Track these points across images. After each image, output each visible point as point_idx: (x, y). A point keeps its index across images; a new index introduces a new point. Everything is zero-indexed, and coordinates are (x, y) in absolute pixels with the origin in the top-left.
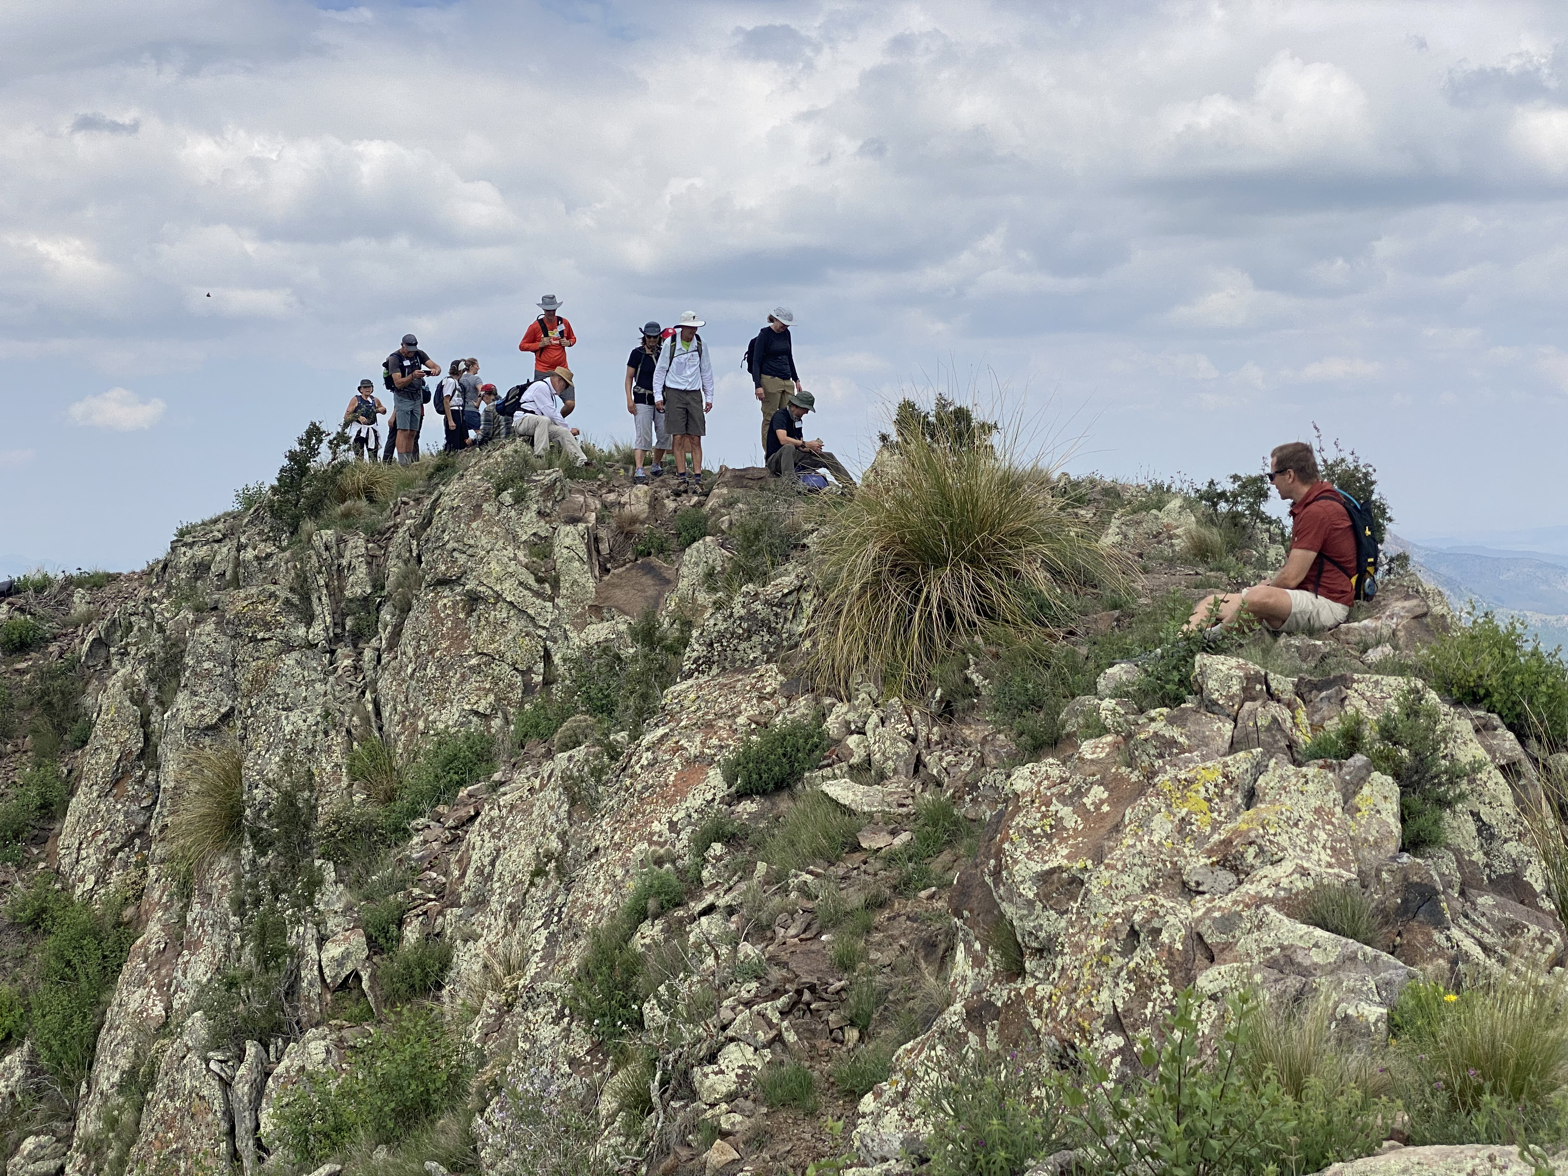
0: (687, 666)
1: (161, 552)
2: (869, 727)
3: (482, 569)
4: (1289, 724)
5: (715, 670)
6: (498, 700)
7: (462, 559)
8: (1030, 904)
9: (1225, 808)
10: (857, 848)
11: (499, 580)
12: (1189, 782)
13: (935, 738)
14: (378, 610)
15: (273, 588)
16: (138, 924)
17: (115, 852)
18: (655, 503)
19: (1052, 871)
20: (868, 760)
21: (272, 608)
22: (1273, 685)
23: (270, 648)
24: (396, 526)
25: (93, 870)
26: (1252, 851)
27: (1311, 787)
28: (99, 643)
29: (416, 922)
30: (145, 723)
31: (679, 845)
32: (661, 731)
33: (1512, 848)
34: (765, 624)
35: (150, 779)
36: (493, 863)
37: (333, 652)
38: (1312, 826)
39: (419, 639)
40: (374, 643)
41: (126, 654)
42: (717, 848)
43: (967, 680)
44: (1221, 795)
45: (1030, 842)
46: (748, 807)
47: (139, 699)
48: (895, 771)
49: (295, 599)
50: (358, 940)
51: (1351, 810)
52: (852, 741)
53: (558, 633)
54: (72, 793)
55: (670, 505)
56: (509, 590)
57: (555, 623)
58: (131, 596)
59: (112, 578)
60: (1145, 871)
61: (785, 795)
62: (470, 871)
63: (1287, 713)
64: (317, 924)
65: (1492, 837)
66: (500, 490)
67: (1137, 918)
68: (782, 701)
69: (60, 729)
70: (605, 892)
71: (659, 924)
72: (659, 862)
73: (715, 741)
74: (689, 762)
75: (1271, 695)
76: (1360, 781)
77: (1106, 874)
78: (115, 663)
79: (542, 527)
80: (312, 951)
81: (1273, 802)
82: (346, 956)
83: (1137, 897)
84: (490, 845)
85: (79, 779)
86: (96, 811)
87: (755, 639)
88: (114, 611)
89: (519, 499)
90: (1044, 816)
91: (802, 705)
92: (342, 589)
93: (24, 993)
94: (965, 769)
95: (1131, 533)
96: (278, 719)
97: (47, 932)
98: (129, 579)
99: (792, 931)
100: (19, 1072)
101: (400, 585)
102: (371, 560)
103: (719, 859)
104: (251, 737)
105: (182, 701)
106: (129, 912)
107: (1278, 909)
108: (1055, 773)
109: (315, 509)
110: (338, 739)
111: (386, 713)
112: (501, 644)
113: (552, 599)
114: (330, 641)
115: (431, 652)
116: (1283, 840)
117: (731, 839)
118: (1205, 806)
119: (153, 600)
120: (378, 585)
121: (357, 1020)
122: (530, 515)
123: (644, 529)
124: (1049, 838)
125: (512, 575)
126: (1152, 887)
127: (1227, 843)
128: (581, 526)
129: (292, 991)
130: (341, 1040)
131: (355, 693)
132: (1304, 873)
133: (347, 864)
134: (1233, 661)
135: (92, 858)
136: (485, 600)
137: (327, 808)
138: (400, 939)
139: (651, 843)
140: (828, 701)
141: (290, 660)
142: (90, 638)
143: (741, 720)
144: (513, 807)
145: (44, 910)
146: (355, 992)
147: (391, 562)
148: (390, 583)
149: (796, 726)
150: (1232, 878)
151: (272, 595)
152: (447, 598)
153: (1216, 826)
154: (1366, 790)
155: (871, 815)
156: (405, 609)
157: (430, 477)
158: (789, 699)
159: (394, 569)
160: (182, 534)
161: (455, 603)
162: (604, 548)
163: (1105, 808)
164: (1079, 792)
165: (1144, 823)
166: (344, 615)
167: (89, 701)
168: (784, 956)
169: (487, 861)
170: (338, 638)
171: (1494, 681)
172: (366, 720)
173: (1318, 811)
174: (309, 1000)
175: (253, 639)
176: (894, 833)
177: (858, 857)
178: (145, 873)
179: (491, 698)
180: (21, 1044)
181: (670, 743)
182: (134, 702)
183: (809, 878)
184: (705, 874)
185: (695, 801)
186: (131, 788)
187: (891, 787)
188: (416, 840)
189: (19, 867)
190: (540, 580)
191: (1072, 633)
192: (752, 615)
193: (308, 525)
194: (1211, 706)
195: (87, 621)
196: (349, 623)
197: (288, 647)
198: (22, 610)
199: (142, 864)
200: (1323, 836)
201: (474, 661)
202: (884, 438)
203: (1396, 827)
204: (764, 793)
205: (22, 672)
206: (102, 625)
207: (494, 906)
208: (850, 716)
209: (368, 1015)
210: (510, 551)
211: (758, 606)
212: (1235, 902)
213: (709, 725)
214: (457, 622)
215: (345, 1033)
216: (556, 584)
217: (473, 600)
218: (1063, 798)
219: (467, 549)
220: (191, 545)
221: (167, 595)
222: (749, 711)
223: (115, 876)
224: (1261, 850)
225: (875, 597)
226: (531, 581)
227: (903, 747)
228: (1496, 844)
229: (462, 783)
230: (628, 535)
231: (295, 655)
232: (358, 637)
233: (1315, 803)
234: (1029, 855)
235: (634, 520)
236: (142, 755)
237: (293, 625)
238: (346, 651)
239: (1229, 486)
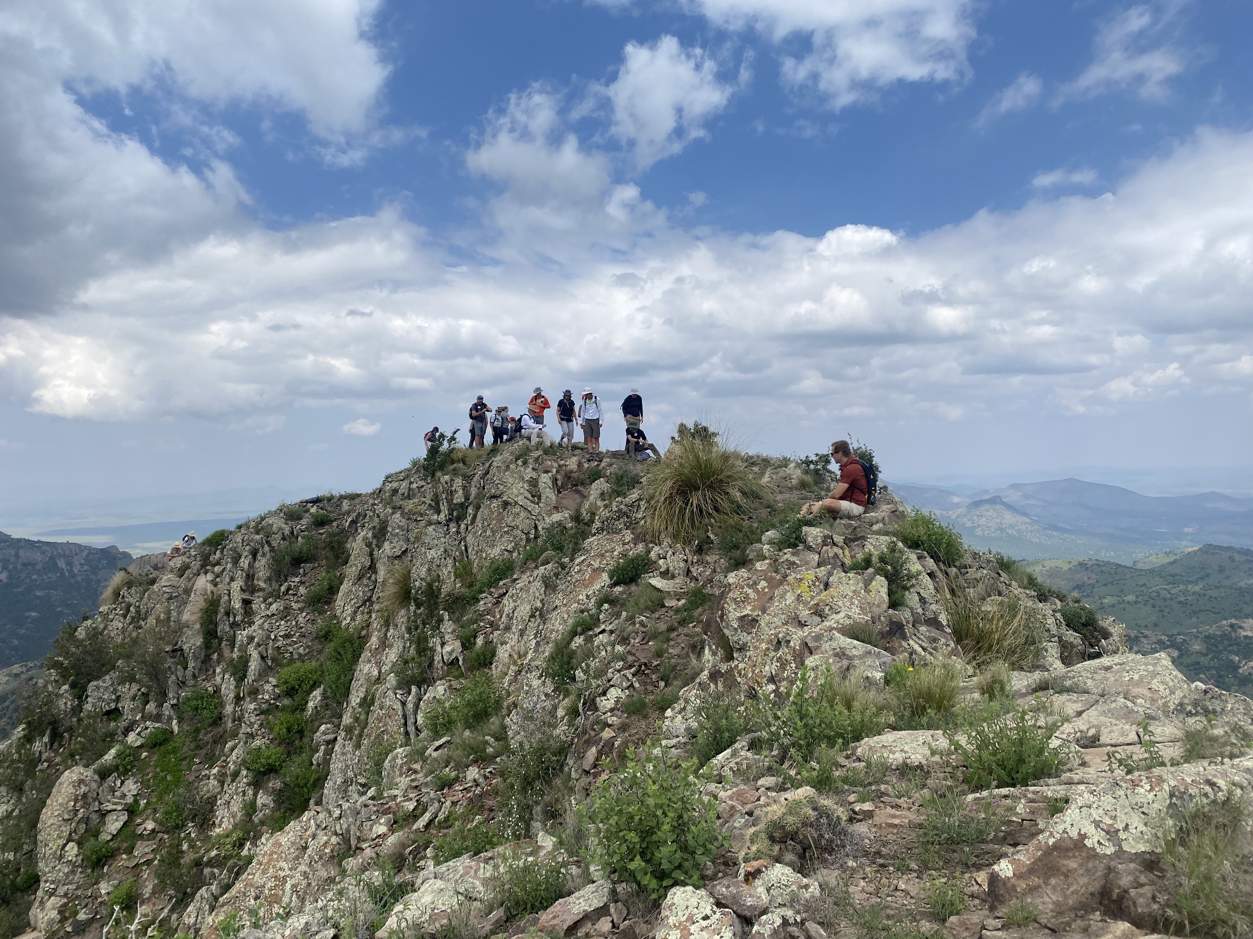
0: (594, 531)
1: (378, 485)
2: (668, 556)
3: (509, 492)
4: (842, 556)
5: (605, 533)
6: (516, 545)
7: (501, 487)
8: (736, 629)
9: (816, 590)
10: (663, 606)
11: (516, 496)
12: (801, 579)
13: (695, 561)
14: (467, 508)
15: (424, 499)
16: (367, 637)
17: (359, 608)
18: (580, 465)
19: (745, 616)
20: (668, 570)
21: (423, 508)
22: (835, 539)
23: (423, 524)
24: (474, 474)
25: (349, 615)
26: (827, 608)
27: (851, 582)
28: (354, 522)
29: (482, 637)
30: (371, 555)
31: (590, 605)
32: (583, 558)
33: (934, 607)
34: (625, 514)
35: (373, 578)
36: (513, 612)
37: (448, 526)
38: (852, 598)
39: (484, 520)
40: (465, 522)
41: (364, 526)
42: (606, 606)
43: (708, 537)
44: (814, 585)
45: (736, 604)
46: (618, 589)
47: (369, 545)
48: (679, 574)
49: (433, 504)
50: (458, 644)
51: (868, 591)
52: (661, 562)
53: (540, 518)
54: (341, 583)
55: (586, 465)
56: (521, 500)
57: (539, 513)
58: (366, 503)
59: (359, 495)
60: (783, 616)
61: (634, 584)
62: (504, 616)
63: (841, 551)
64: (441, 638)
65: (925, 602)
66: (517, 459)
67: (780, 636)
68: (632, 545)
69: (337, 557)
70: (560, 624)
71: (582, 637)
72: (582, 611)
73: (605, 562)
74: (594, 570)
75: (834, 544)
76: (871, 580)
77: (767, 617)
78: (359, 530)
79: (534, 474)
80: (439, 648)
81: (836, 588)
82: (453, 651)
83: (780, 627)
84: (512, 605)
85: (344, 578)
86: (351, 591)
87: (621, 520)
88: (359, 509)
89: (525, 463)
90: (741, 593)
91: (641, 547)
92: (452, 500)
93: (321, 665)
94: (707, 573)
95: (774, 477)
96: (425, 553)
97: (331, 640)
98: (365, 496)
99: (637, 641)
100: (319, 698)
101: (476, 498)
102: (464, 488)
103: (607, 610)
104: (415, 560)
105: (387, 545)
106: (364, 633)
107: (839, 632)
108: (745, 575)
109: (441, 467)
110: (450, 561)
111: (470, 550)
112: (517, 522)
113: (538, 504)
114: (447, 521)
115: (489, 525)
116: (841, 603)
117: (612, 602)
118: (808, 589)
119: (375, 504)
120: (467, 498)
121: (457, 678)
122: (529, 470)
123: (575, 475)
124: (743, 602)
125: (522, 494)
126: (786, 623)
127: (817, 605)
128: (550, 474)
129: (431, 665)
130: (451, 686)
131: (457, 542)
132: (849, 617)
133: (453, 612)
134: (818, 530)
135: (349, 610)
136: (511, 504)
137: (445, 589)
138: (475, 644)
139: (579, 604)
140: (651, 545)
141: (431, 529)
142: (349, 520)
143: (616, 553)
144: (522, 589)
145: (330, 632)
146: (456, 666)
147: (472, 489)
148: (472, 498)
149: (638, 555)
150: (819, 619)
151: (424, 502)
152: (495, 503)
153: (812, 598)
154: (874, 583)
155: (669, 592)
156: (478, 508)
157: (489, 454)
158: (635, 544)
159: (473, 491)
160: (387, 477)
161: (498, 506)
162: (559, 483)
163: (766, 590)
164: (755, 584)
165: (783, 596)
166: (453, 511)
167: (348, 546)
168: (634, 651)
169: (511, 611)
170: (450, 520)
171: (925, 538)
172: (461, 553)
173: (854, 592)
174: (437, 669)
175: (416, 520)
176: (679, 600)
177: (664, 610)
178: (371, 616)
179: (513, 544)
180: (320, 686)
181: (586, 563)
182: (367, 546)
183: (644, 618)
184: (601, 617)
185: (597, 586)
186: (365, 581)
187: (677, 581)
188: (482, 603)
189: (320, 614)
190: (533, 496)
191: (751, 518)
192: (620, 510)
193: (439, 474)
194: (809, 548)
195: (348, 513)
196: (455, 514)
197: (430, 523)
198: (322, 509)
199: (370, 612)
200: (856, 602)
201: (506, 529)
202: (673, 438)
203: (886, 598)
204: (625, 583)
205: (321, 534)
206: (354, 515)
207: (514, 630)
208: (661, 552)
209: (462, 675)
210: (521, 484)
211: (622, 507)
212: (821, 629)
213: (603, 555)
214: (499, 513)
215: (452, 683)
216: (539, 498)
217: (506, 504)
218: (748, 586)
219: (503, 483)
220: (391, 482)
221: (381, 502)
222: (619, 549)
223: (359, 617)
224: (831, 608)
225: (670, 503)
226: (529, 496)
227: (682, 565)
228: (927, 605)
229: (501, 579)
230: (569, 478)
231: (433, 527)
232: (459, 519)
233: (853, 588)
234: (735, 609)
235: (571, 472)
236: (370, 568)
237: (432, 514)
238: (454, 525)
239: (814, 458)
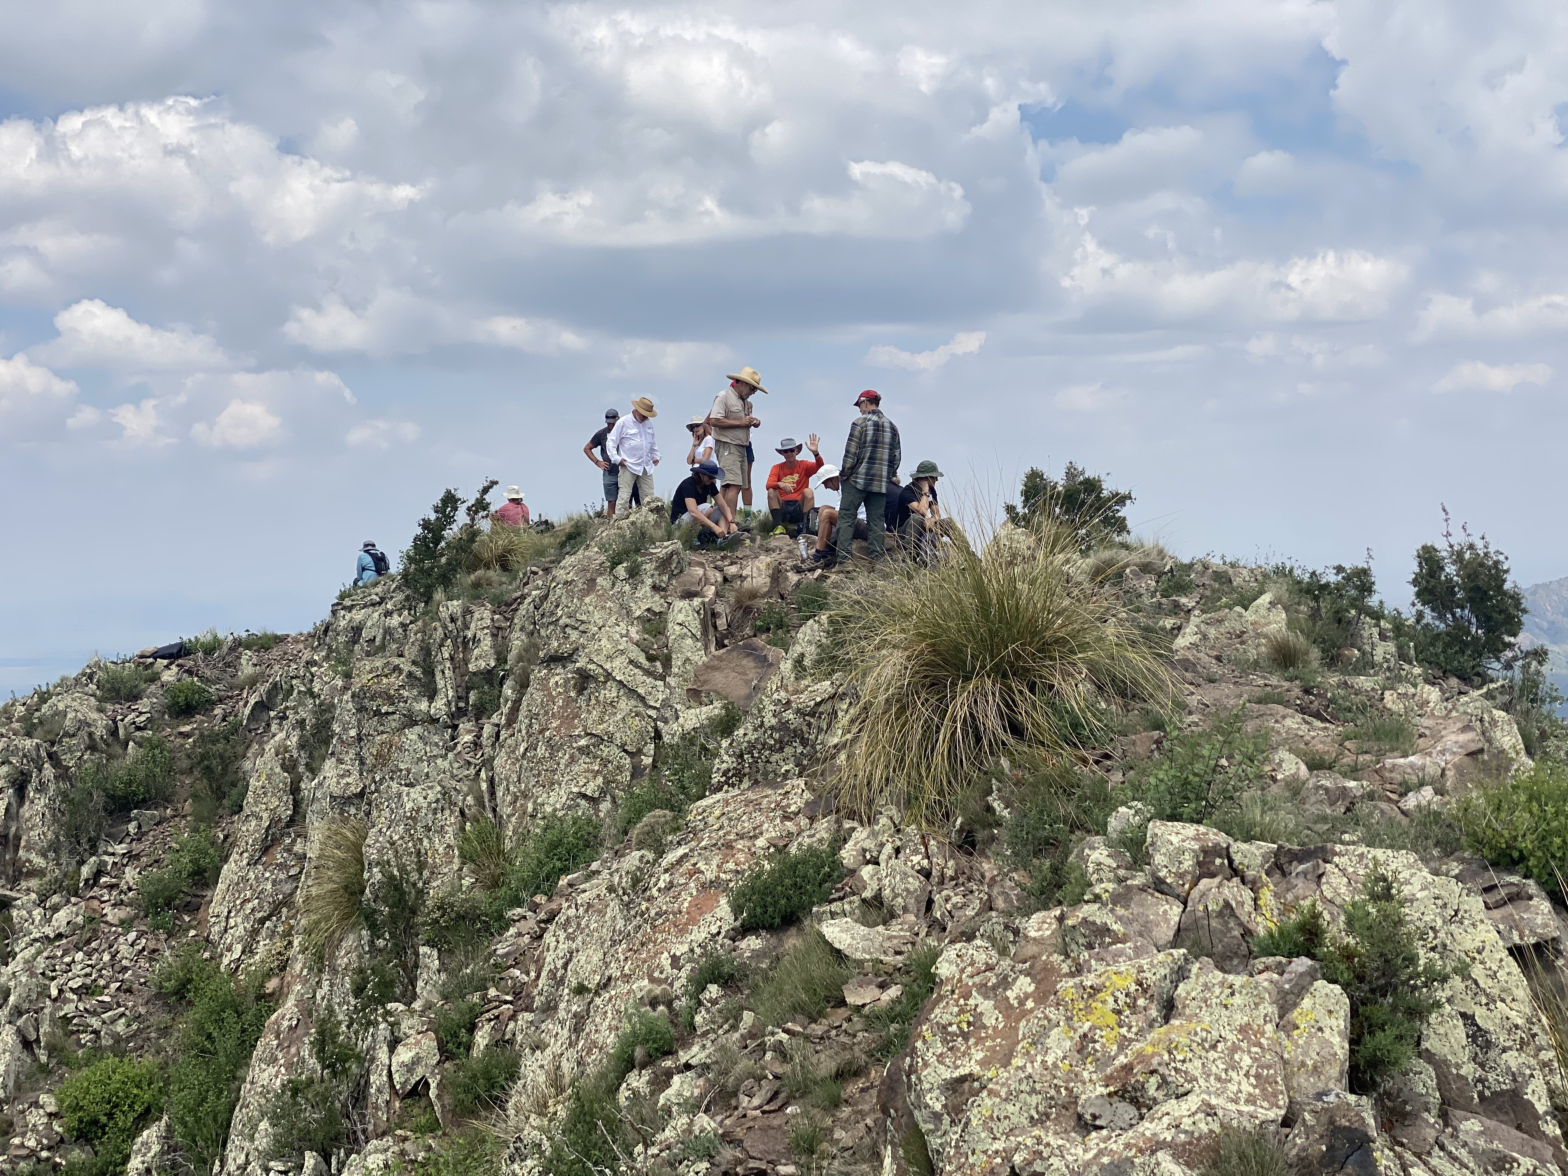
0: (716, 778)
1: (326, 615)
2: (883, 858)
3: (593, 647)
4: (1249, 906)
5: (746, 784)
6: (607, 782)
7: (574, 635)
8: (937, 1117)
9: (1137, 1022)
10: (842, 1003)
11: (609, 657)
12: (1096, 990)
13: (949, 873)
14: (501, 684)
15: (397, 661)
16: (271, 1001)
17: (262, 921)
18: (777, 575)
19: (962, 1079)
20: (878, 897)
21: (395, 681)
22: (1237, 858)
23: (393, 722)
24: (523, 597)
25: (241, 939)
26: (1154, 1080)
27: (1237, 1000)
28: (262, 707)
29: (487, 1027)
30: (295, 790)
31: (677, 985)
32: (681, 851)
33: (1513, 1059)
34: (798, 735)
35: (298, 848)
36: (565, 966)
37: (455, 727)
38: (1235, 1049)
39: (533, 716)
40: (495, 719)
41: (284, 718)
42: (713, 990)
43: (989, 809)
44: (1133, 1007)
45: (944, 1041)
46: (752, 943)
47: (289, 766)
48: (905, 909)
49: (419, 673)
50: (429, 1043)
51: (1285, 1025)
52: (866, 871)
53: (668, 714)
54: (225, 859)
55: (793, 578)
56: (619, 668)
57: (666, 703)
58: (295, 658)
59: (279, 640)
60: (1034, 1099)
61: (793, 930)
62: (544, 974)
63: (1247, 894)
64: (392, 1025)
65: (1488, 1045)
66: (615, 564)
67: (1017, 1159)
68: (804, 822)
69: (219, 794)
70: (610, 1028)
71: (646, 1075)
72: (654, 1003)
73: (731, 865)
74: (704, 887)
75: (1235, 872)
76: (1300, 989)
78: (274, 728)
79: (656, 603)
80: (382, 1054)
81: (1189, 1019)
82: (416, 1061)
83: (1023, 1131)
84: (564, 947)
85: (233, 845)
86: (245, 879)
87: (788, 750)
88: (277, 673)
89: (634, 573)
90: (962, 1011)
91: (823, 828)
92: (466, 662)
93: (163, 1067)
94: (970, 913)
95: (1212, 632)
96: (399, 795)
97: (190, 1003)
98: (296, 641)
99: (756, 1102)
100: (156, 1148)
101: (520, 658)
102: (497, 632)
103: (714, 1002)
104: (375, 813)
105: (329, 768)
106: (272, 985)
107: (1176, 1157)
108: (981, 958)
109: (446, 580)
110: (450, 819)
111: (500, 794)
112: (610, 725)
113: (663, 678)
114: (452, 716)
115: (542, 732)
116: (1194, 1068)
117: (728, 981)
118: (1112, 1019)
119: (313, 663)
120: (501, 659)
121: (421, 1130)
122: (645, 589)
123: (762, 603)
124: (966, 1036)
125: (622, 652)
126: (1040, 1120)
127: (1128, 1068)
128: (697, 602)
129: (360, 1095)
130: (403, 1153)
131: (472, 771)
132: (1210, 1111)
133: (450, 951)
134: (1191, 830)
135: (240, 927)
136: (595, 679)
137: (436, 890)
138: (469, 1047)
139: (652, 980)
140: (847, 824)
141: (412, 734)
142: (252, 701)
143: (761, 842)
144: (590, 905)
145: (190, 981)
146: (423, 1103)
147: (516, 634)
148: (511, 657)
149: (812, 851)
150: (1133, 1111)
151: (397, 669)
152: (559, 676)
153: (1123, 1044)
154: (1306, 1002)
155: (860, 963)
156: (523, 685)
157: (563, 545)
158: (812, 819)
159: (517, 641)
160: (342, 597)
161: (567, 681)
162: (722, 623)
163: (1030, 1004)
164: (1005, 983)
165: (1038, 1040)
166: (468, 689)
167: (247, 765)
168: (739, 1133)
169: (560, 963)
170: (461, 713)
172: (480, 801)
173: (1243, 1030)
174: (377, 1108)
175: (377, 713)
176: (883, 986)
177: (843, 1012)
178: (290, 943)
179: (600, 780)
180: (159, 1119)
181: (687, 866)
182: (284, 768)
183: (784, 1037)
184: (698, 1019)
185: (699, 934)
186: (279, 856)
187: (895, 928)
188: (512, 931)
189: (170, 935)
190: (651, 659)
191: (1107, 757)
192: (783, 726)
193: (439, 595)
194: (1159, 886)
195: (253, 682)
196: (473, 696)
197: (411, 721)
198: (190, 672)
199: (288, 934)
200: (1247, 1061)
201: (583, 742)
202: (1010, 509)
203: (1340, 1047)
204: (771, 928)
205: (186, 735)
206: (263, 688)
208: (869, 844)
209: (432, 1127)
210: (622, 628)
211: (789, 715)
212: (1128, 1146)
213: (729, 846)
214: (569, 701)
215: (408, 1146)
216: (667, 662)
217: (584, 679)
218: (985, 990)
219: (580, 627)
220: (350, 609)
221: (327, 658)
222: (771, 831)
223: (262, 948)
224: (1164, 1082)
225: (902, 710)
226: (642, 659)
227: (914, 883)
228: (1492, 1054)
229: (565, 870)
230: (748, 610)
231: (418, 729)
232: (481, 712)
233: (1241, 1019)
234: (940, 1058)
235: (753, 595)
236: (291, 822)
237: (415, 699)
238: (469, 725)
239: (1332, 578)
